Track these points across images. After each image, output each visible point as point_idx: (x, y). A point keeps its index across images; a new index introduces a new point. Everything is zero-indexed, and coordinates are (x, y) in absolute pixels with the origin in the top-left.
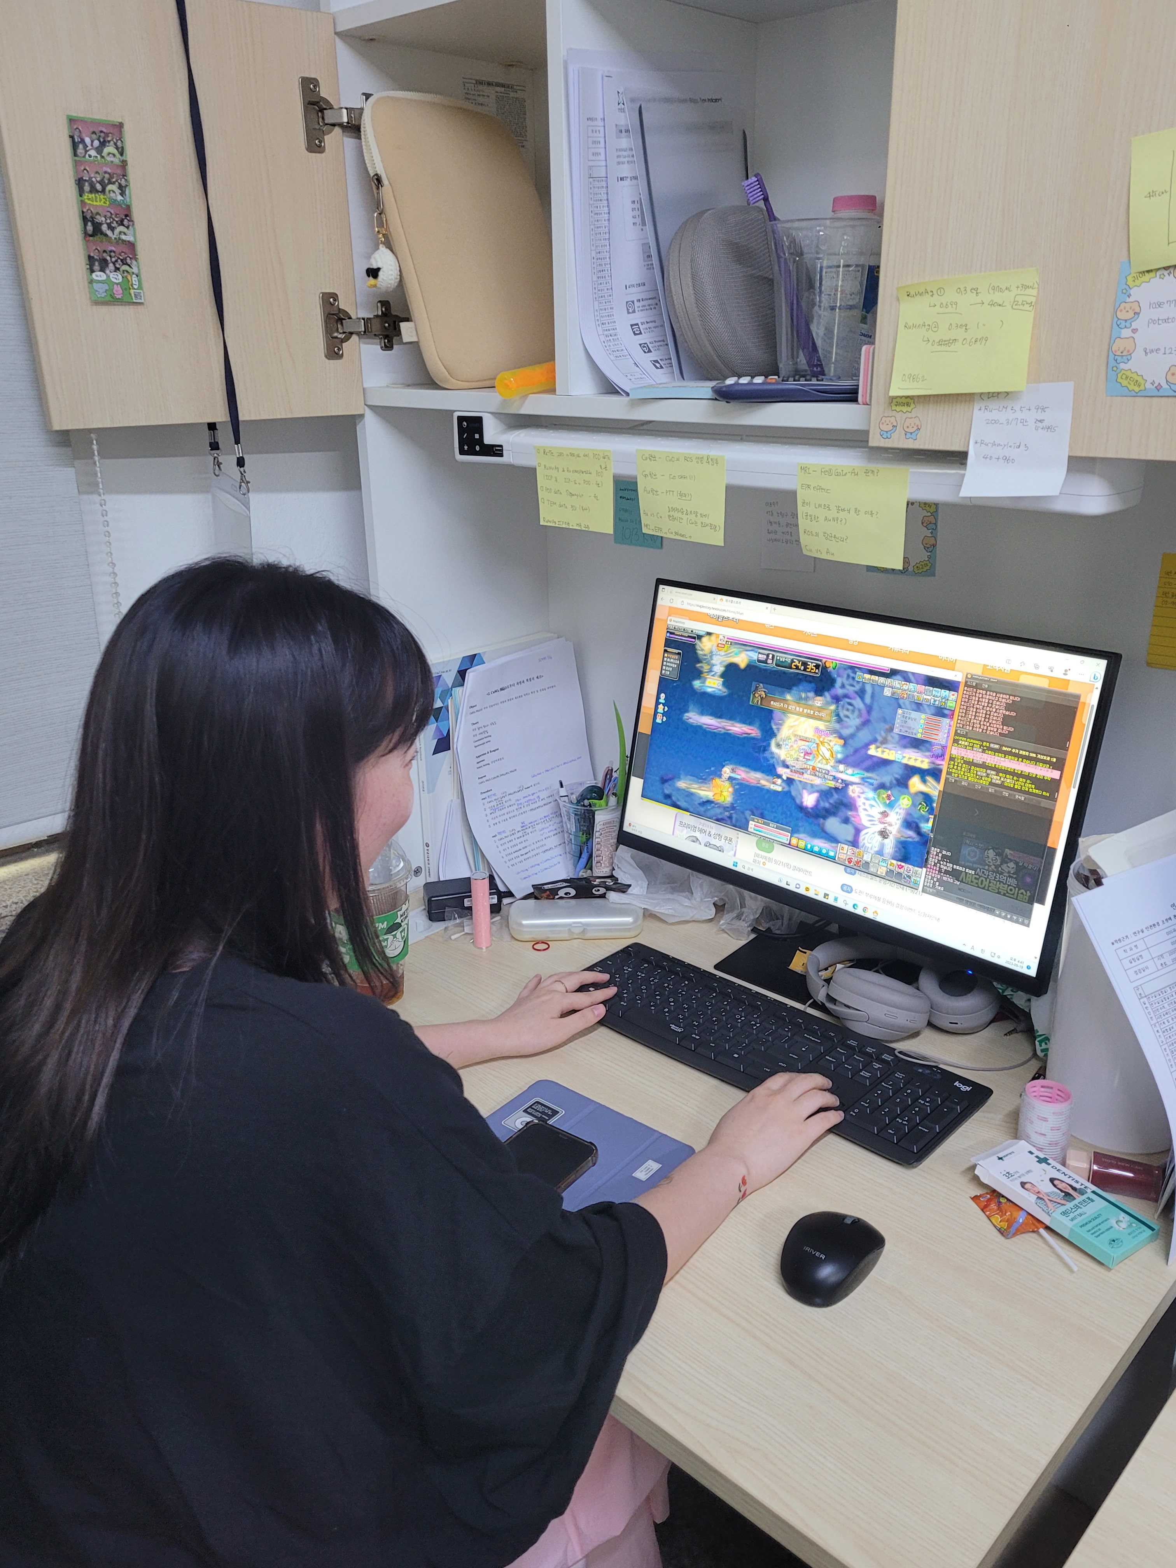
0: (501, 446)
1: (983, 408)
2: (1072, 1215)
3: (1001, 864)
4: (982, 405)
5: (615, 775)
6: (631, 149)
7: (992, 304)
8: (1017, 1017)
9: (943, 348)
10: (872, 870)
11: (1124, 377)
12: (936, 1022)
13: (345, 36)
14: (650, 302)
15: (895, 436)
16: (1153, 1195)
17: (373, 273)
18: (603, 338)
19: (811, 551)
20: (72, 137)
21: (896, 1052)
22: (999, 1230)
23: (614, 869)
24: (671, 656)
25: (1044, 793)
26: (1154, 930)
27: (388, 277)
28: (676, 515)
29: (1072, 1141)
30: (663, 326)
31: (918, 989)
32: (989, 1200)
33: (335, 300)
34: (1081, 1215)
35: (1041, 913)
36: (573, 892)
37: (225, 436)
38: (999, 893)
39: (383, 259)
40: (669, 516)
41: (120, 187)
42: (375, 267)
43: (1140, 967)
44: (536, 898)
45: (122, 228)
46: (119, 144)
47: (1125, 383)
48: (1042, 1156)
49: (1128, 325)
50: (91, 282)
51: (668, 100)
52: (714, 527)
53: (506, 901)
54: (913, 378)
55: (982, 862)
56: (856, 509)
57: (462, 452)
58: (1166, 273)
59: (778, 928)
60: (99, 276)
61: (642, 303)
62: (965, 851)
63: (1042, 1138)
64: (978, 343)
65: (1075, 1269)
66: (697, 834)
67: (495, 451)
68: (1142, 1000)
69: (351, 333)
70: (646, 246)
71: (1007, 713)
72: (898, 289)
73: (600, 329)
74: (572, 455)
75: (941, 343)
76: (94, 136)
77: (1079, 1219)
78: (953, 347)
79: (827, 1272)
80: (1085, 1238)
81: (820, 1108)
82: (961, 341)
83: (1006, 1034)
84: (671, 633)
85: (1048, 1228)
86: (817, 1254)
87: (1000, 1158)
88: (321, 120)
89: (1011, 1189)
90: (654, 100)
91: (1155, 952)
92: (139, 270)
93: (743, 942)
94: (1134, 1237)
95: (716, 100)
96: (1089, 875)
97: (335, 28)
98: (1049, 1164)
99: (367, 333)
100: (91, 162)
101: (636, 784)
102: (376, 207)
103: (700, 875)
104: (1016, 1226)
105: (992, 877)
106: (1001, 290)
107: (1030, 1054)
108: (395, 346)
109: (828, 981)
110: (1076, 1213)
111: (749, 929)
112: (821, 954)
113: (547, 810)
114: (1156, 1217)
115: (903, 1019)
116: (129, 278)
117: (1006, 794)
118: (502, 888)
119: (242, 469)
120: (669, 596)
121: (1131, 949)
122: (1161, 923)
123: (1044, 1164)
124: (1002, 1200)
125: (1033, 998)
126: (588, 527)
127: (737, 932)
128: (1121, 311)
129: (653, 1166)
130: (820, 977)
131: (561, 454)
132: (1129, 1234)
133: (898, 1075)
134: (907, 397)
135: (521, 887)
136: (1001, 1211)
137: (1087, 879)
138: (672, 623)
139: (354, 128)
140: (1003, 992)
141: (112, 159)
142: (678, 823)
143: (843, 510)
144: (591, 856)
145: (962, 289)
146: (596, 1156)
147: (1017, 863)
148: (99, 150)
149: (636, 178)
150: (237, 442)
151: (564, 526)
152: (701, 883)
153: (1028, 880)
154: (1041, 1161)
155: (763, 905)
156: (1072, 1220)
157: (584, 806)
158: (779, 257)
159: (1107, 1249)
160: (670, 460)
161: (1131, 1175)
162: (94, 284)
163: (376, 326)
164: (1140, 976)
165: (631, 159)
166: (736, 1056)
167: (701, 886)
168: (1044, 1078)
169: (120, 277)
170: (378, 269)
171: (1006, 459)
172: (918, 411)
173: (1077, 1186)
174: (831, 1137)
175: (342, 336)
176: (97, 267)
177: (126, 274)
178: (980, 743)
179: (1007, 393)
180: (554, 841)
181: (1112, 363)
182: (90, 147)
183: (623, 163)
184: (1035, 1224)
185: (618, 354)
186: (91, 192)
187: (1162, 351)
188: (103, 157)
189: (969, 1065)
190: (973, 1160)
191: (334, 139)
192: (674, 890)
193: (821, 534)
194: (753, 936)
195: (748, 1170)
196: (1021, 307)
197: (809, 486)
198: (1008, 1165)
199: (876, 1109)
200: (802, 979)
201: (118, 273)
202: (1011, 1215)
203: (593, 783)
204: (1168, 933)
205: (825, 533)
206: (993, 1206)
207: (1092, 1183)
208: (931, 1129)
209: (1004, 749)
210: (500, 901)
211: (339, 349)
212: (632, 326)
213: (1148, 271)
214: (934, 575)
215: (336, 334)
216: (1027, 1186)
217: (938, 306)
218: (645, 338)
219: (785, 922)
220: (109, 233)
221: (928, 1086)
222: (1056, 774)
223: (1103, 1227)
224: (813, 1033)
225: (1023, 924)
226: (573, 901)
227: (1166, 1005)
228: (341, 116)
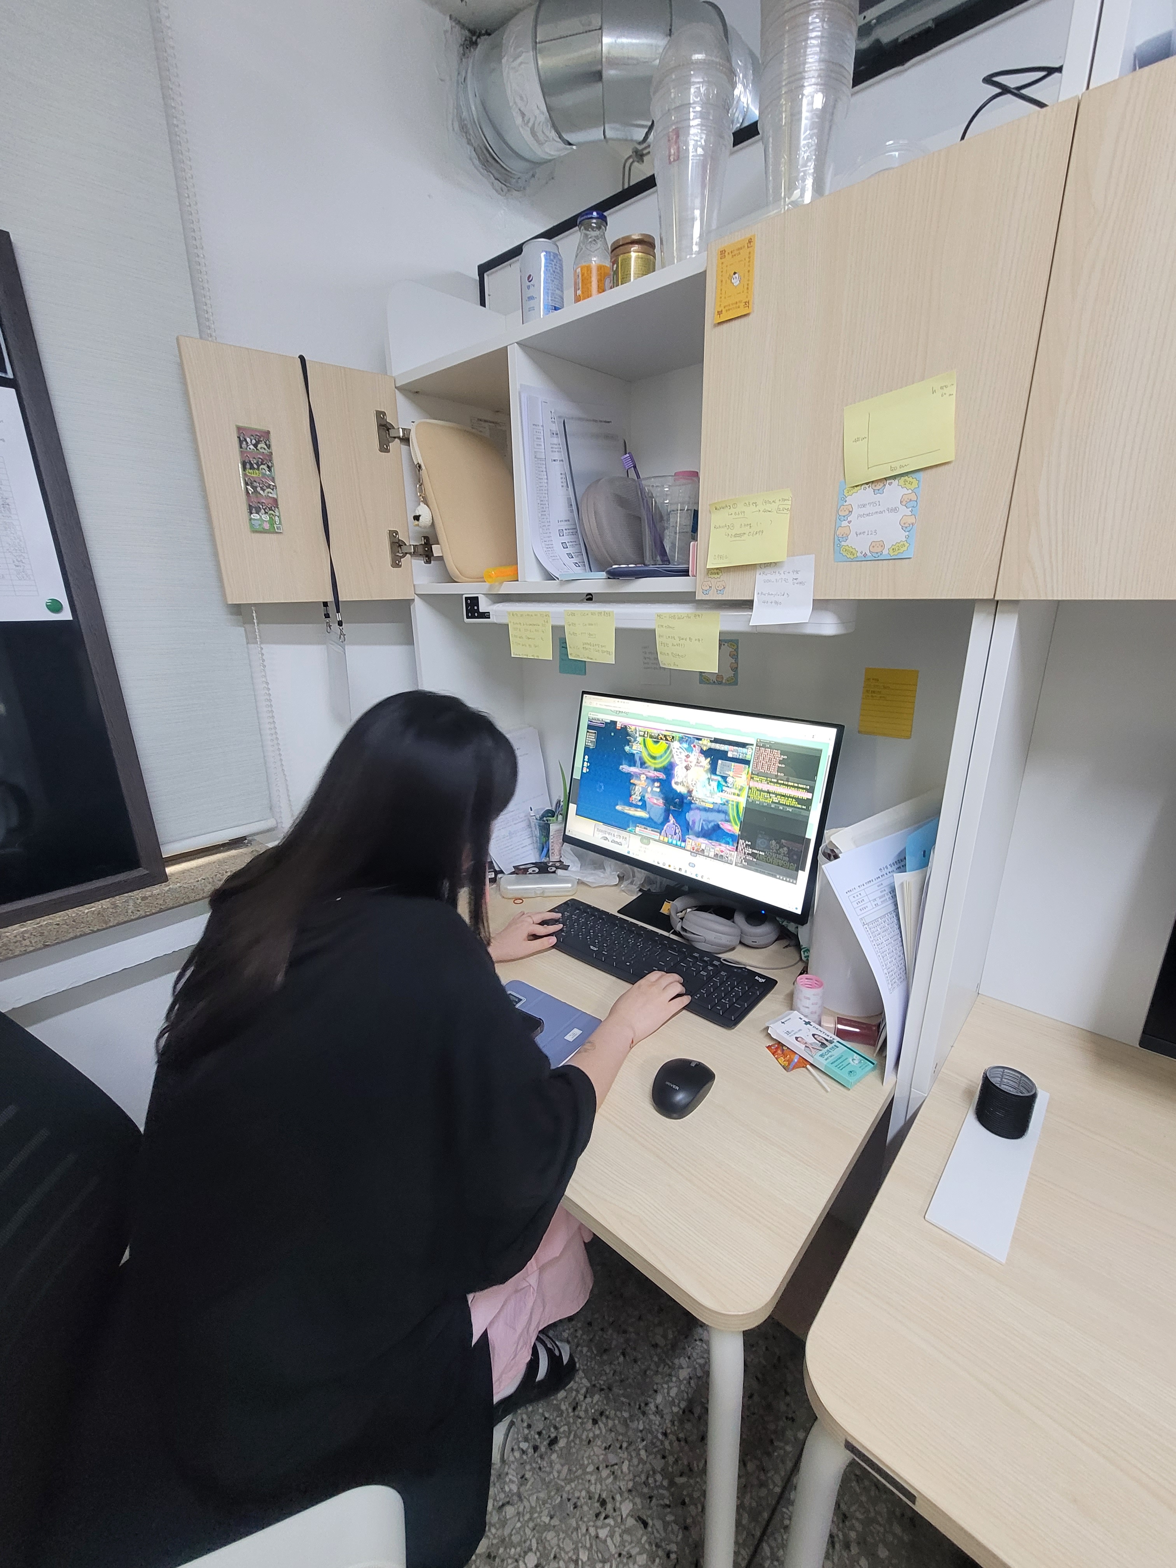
0: (489, 613)
1: (762, 573)
2: (826, 1057)
3: (780, 848)
4: (761, 571)
5: (562, 804)
6: (559, 444)
7: (765, 511)
8: (790, 938)
9: (737, 538)
10: (706, 854)
11: (844, 550)
12: (743, 941)
13: (402, 389)
14: (571, 531)
15: (711, 592)
16: (872, 1042)
17: (417, 518)
18: (545, 549)
19: (665, 664)
20: (239, 437)
21: (721, 960)
22: (783, 1067)
23: (561, 857)
24: (591, 734)
25: (803, 807)
26: (870, 884)
27: (425, 519)
28: (587, 646)
29: (825, 1011)
30: (580, 544)
31: (733, 922)
32: (777, 1048)
33: (396, 534)
34: (831, 1056)
35: (803, 876)
36: (537, 870)
37: (332, 609)
38: (778, 865)
39: (423, 511)
40: (583, 648)
41: (268, 467)
42: (418, 515)
43: (863, 906)
44: (517, 874)
45: (269, 490)
46: (267, 442)
47: (845, 554)
48: (807, 1021)
49: (845, 518)
50: (251, 519)
51: (580, 419)
52: (608, 653)
53: (499, 876)
54: (721, 557)
55: (769, 847)
56: (690, 638)
57: (468, 617)
58: (867, 486)
59: (654, 889)
60: (255, 516)
61: (568, 531)
62: (759, 841)
63: (807, 1009)
64: (758, 534)
65: (829, 1090)
66: (607, 836)
67: (485, 615)
68: (865, 926)
69: (406, 553)
70: (569, 499)
71: (780, 765)
72: (709, 505)
73: (543, 544)
74: (528, 615)
75: (736, 536)
76: (252, 437)
77: (830, 1059)
78: (743, 538)
79: (680, 1097)
80: (834, 1070)
81: (677, 995)
82: (747, 534)
83: (784, 948)
84: (591, 721)
85: (811, 1065)
86: (674, 1086)
87: (782, 1023)
88: (388, 435)
89: (789, 1042)
90: (572, 418)
91: (872, 897)
92: (280, 514)
93: (635, 897)
94: (862, 1069)
95: (608, 422)
96: (830, 853)
97: (395, 385)
98: (811, 1025)
99: (415, 554)
100: (252, 452)
101: (573, 807)
102: (419, 481)
103: (609, 859)
104: (793, 1064)
105: (774, 856)
106: (770, 502)
107: (798, 959)
108: (432, 562)
109: (682, 919)
110: (828, 1055)
111: (638, 889)
112: (678, 903)
113: (524, 824)
114: (875, 1055)
115: (725, 940)
116: (273, 518)
117: (781, 808)
118: (497, 869)
119: (341, 628)
120: (588, 700)
121: (857, 896)
122: (874, 880)
123: (808, 1025)
124: (784, 1048)
125: (800, 927)
126: (538, 657)
127: (631, 892)
128: (841, 511)
129: (577, 1032)
130: (678, 917)
131: (522, 615)
132: (860, 1067)
133: (723, 973)
134: (717, 569)
135: (508, 868)
136: (784, 1055)
137: (829, 855)
138: (591, 716)
139: (406, 440)
140: (783, 922)
141: (264, 451)
142: (596, 829)
143: (683, 639)
144: (548, 850)
145: (747, 504)
146: (543, 1027)
147: (788, 848)
148: (256, 446)
149: (562, 461)
150: (338, 611)
151: (525, 657)
152: (610, 863)
153: (795, 857)
154: (807, 1023)
155: (645, 875)
156: (826, 1060)
157: (544, 821)
158: (643, 499)
159: (846, 1076)
160: (583, 615)
161: (858, 1030)
162: (252, 521)
163: (420, 550)
164: (863, 911)
165: (559, 450)
166: (628, 964)
167: (610, 866)
168: (807, 974)
169: (268, 517)
170: (420, 516)
171: (776, 603)
172: (724, 577)
173: (829, 1038)
174: (684, 1011)
175: (401, 555)
176: (254, 511)
177: (271, 516)
178: (766, 779)
179: (775, 563)
180: (529, 841)
181: (837, 541)
182: (250, 443)
183: (555, 452)
184: (804, 1063)
185: (553, 558)
186: (251, 469)
187: (867, 533)
188: (257, 449)
189: (764, 966)
190: (767, 1025)
191: (395, 445)
192: (595, 869)
193: (670, 654)
194: (640, 894)
195: (634, 1033)
196: (782, 512)
197: (662, 626)
198: (788, 1026)
199: (710, 994)
200: (668, 918)
201: (267, 515)
202: (790, 1057)
203: (550, 808)
204: (878, 886)
205: (672, 653)
206: (779, 1052)
207: (837, 1036)
208: (742, 1006)
209: (780, 782)
210: (496, 875)
211: (399, 562)
212: (562, 543)
213: (856, 486)
214: (737, 684)
215: (398, 554)
216: (798, 1039)
217: (733, 514)
218: (570, 550)
219: (658, 886)
220: (261, 492)
221: (740, 980)
222: (809, 796)
223: (845, 1063)
224: (674, 949)
225: (793, 883)
226: (537, 875)
227: (879, 929)
228: (399, 433)
